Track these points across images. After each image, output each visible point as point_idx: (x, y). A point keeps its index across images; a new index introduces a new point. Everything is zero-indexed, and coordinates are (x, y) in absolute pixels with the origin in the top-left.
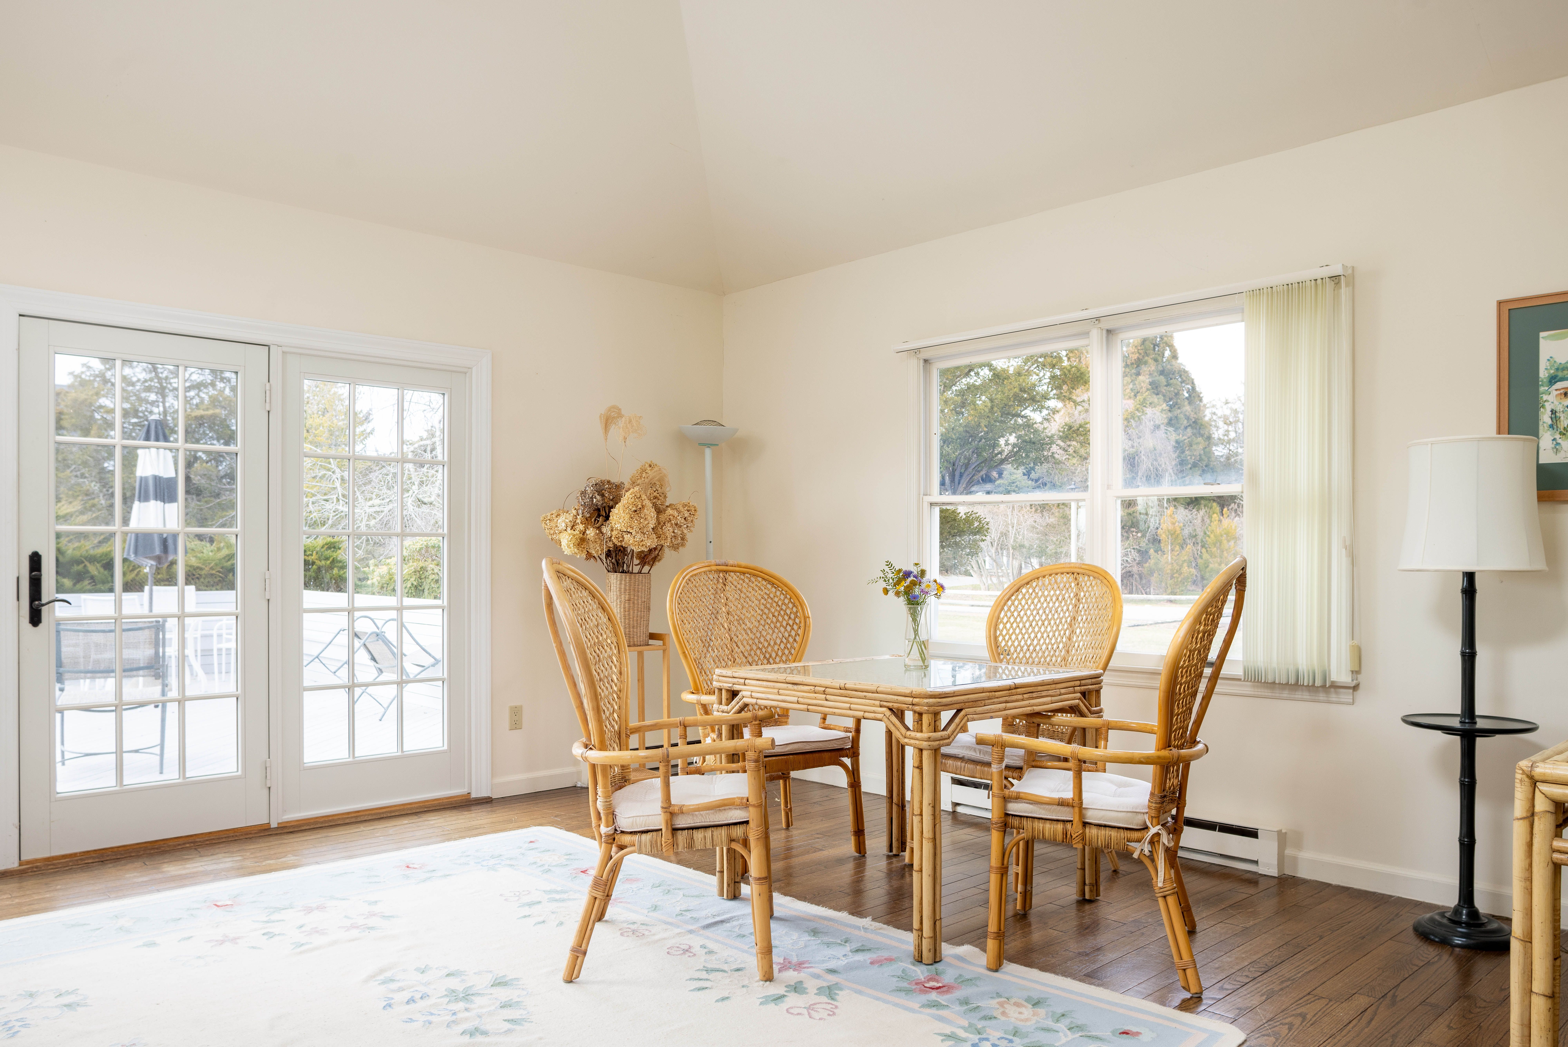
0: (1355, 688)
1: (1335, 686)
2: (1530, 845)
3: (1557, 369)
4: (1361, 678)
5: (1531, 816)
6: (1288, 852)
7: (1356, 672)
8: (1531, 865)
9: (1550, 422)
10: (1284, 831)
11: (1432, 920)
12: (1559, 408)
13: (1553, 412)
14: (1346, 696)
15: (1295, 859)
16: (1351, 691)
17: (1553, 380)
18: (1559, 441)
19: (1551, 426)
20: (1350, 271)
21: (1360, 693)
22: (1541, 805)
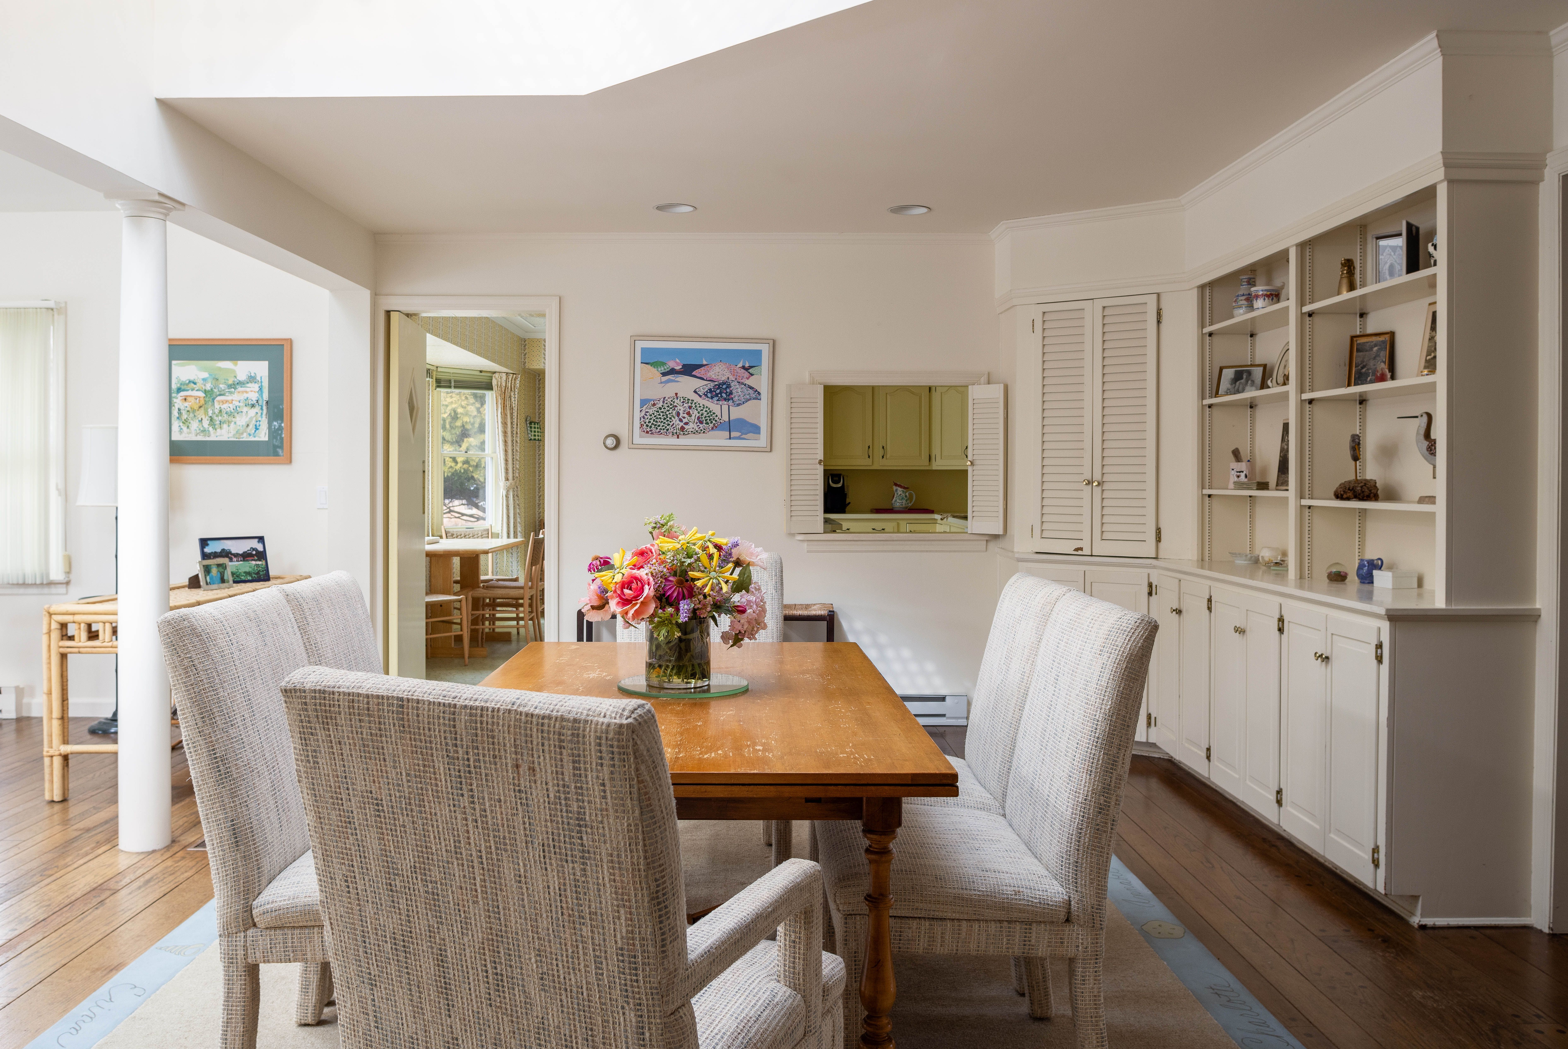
0: (68, 583)
1: (51, 584)
2: (49, 646)
3: (181, 384)
4: (72, 577)
5: (49, 632)
6: (25, 700)
7: (68, 573)
8: (50, 656)
9: (177, 415)
10: (21, 686)
11: (100, 723)
12: (182, 408)
13: (179, 410)
14: (62, 589)
15: (29, 705)
16: (65, 586)
17: (179, 390)
18: (182, 427)
19: (178, 418)
20: (63, 305)
21: (71, 588)
22: (54, 626)
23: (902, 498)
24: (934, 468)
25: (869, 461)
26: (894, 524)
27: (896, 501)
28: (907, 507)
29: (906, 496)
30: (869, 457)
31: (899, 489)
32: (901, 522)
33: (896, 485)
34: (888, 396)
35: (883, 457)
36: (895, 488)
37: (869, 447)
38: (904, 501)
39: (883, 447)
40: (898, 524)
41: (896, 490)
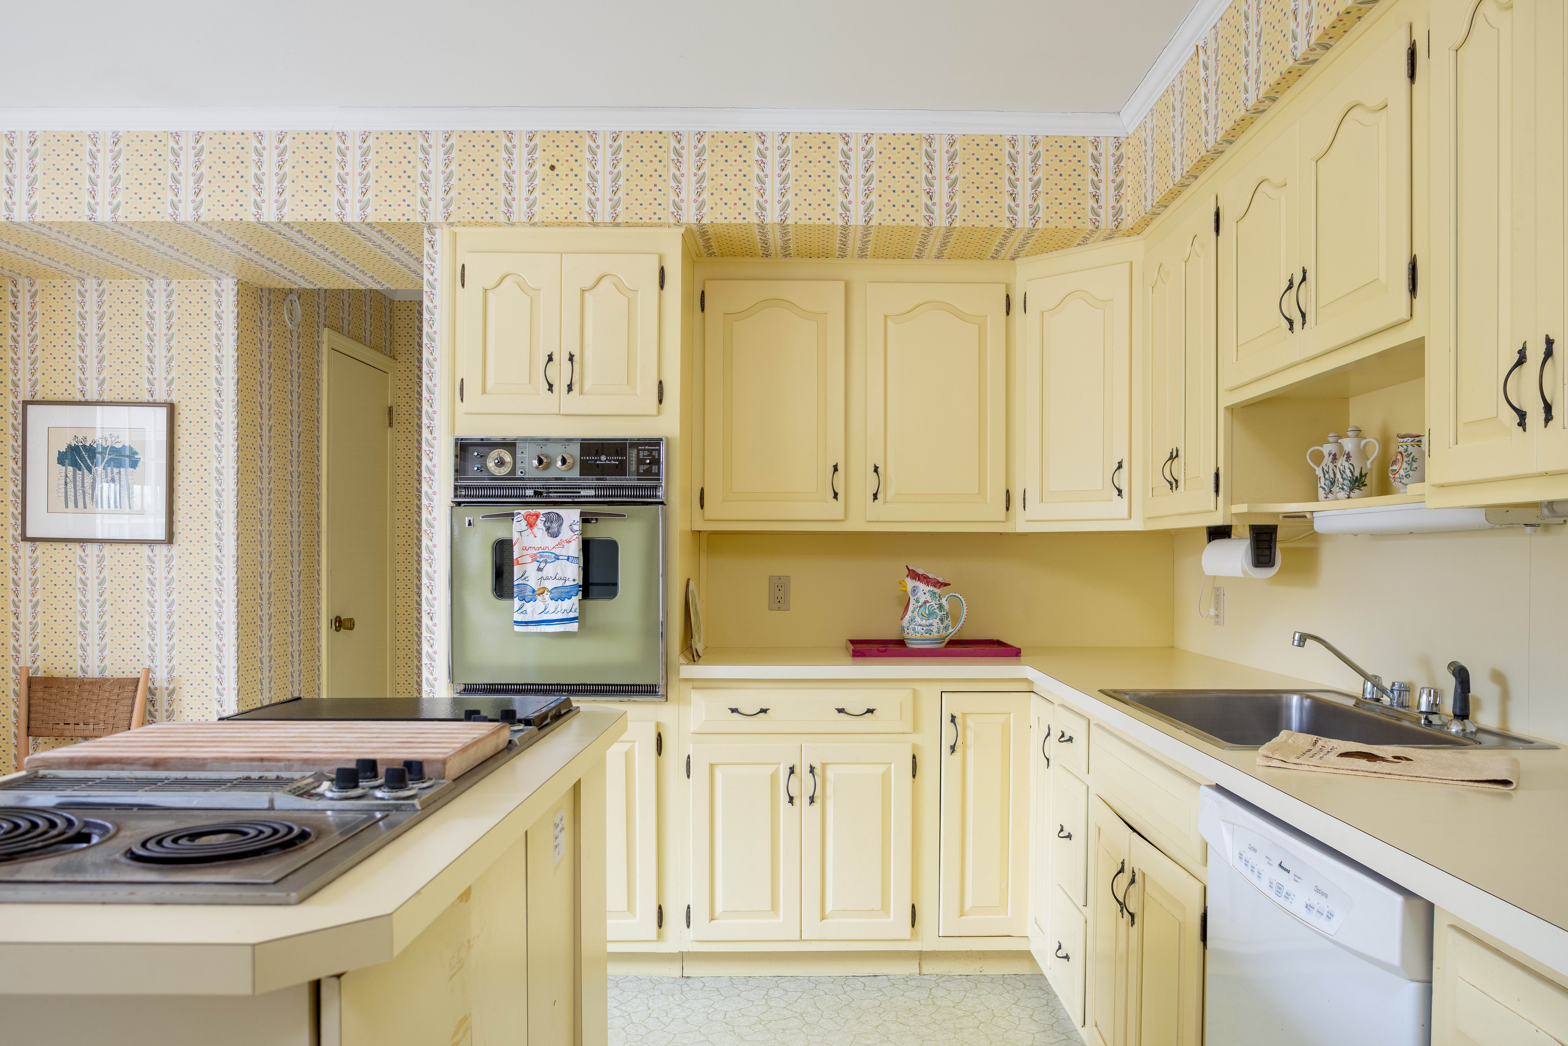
23: (931, 614)
24: (1022, 527)
25: (835, 509)
26: (903, 695)
27: (912, 620)
28: (941, 640)
29: (941, 607)
30: (836, 495)
31: (922, 586)
32: (920, 687)
33: (914, 575)
34: (890, 323)
35: (875, 496)
36: (910, 583)
37: (836, 469)
38: (935, 621)
39: (876, 470)
40: (915, 691)
41: (914, 590)
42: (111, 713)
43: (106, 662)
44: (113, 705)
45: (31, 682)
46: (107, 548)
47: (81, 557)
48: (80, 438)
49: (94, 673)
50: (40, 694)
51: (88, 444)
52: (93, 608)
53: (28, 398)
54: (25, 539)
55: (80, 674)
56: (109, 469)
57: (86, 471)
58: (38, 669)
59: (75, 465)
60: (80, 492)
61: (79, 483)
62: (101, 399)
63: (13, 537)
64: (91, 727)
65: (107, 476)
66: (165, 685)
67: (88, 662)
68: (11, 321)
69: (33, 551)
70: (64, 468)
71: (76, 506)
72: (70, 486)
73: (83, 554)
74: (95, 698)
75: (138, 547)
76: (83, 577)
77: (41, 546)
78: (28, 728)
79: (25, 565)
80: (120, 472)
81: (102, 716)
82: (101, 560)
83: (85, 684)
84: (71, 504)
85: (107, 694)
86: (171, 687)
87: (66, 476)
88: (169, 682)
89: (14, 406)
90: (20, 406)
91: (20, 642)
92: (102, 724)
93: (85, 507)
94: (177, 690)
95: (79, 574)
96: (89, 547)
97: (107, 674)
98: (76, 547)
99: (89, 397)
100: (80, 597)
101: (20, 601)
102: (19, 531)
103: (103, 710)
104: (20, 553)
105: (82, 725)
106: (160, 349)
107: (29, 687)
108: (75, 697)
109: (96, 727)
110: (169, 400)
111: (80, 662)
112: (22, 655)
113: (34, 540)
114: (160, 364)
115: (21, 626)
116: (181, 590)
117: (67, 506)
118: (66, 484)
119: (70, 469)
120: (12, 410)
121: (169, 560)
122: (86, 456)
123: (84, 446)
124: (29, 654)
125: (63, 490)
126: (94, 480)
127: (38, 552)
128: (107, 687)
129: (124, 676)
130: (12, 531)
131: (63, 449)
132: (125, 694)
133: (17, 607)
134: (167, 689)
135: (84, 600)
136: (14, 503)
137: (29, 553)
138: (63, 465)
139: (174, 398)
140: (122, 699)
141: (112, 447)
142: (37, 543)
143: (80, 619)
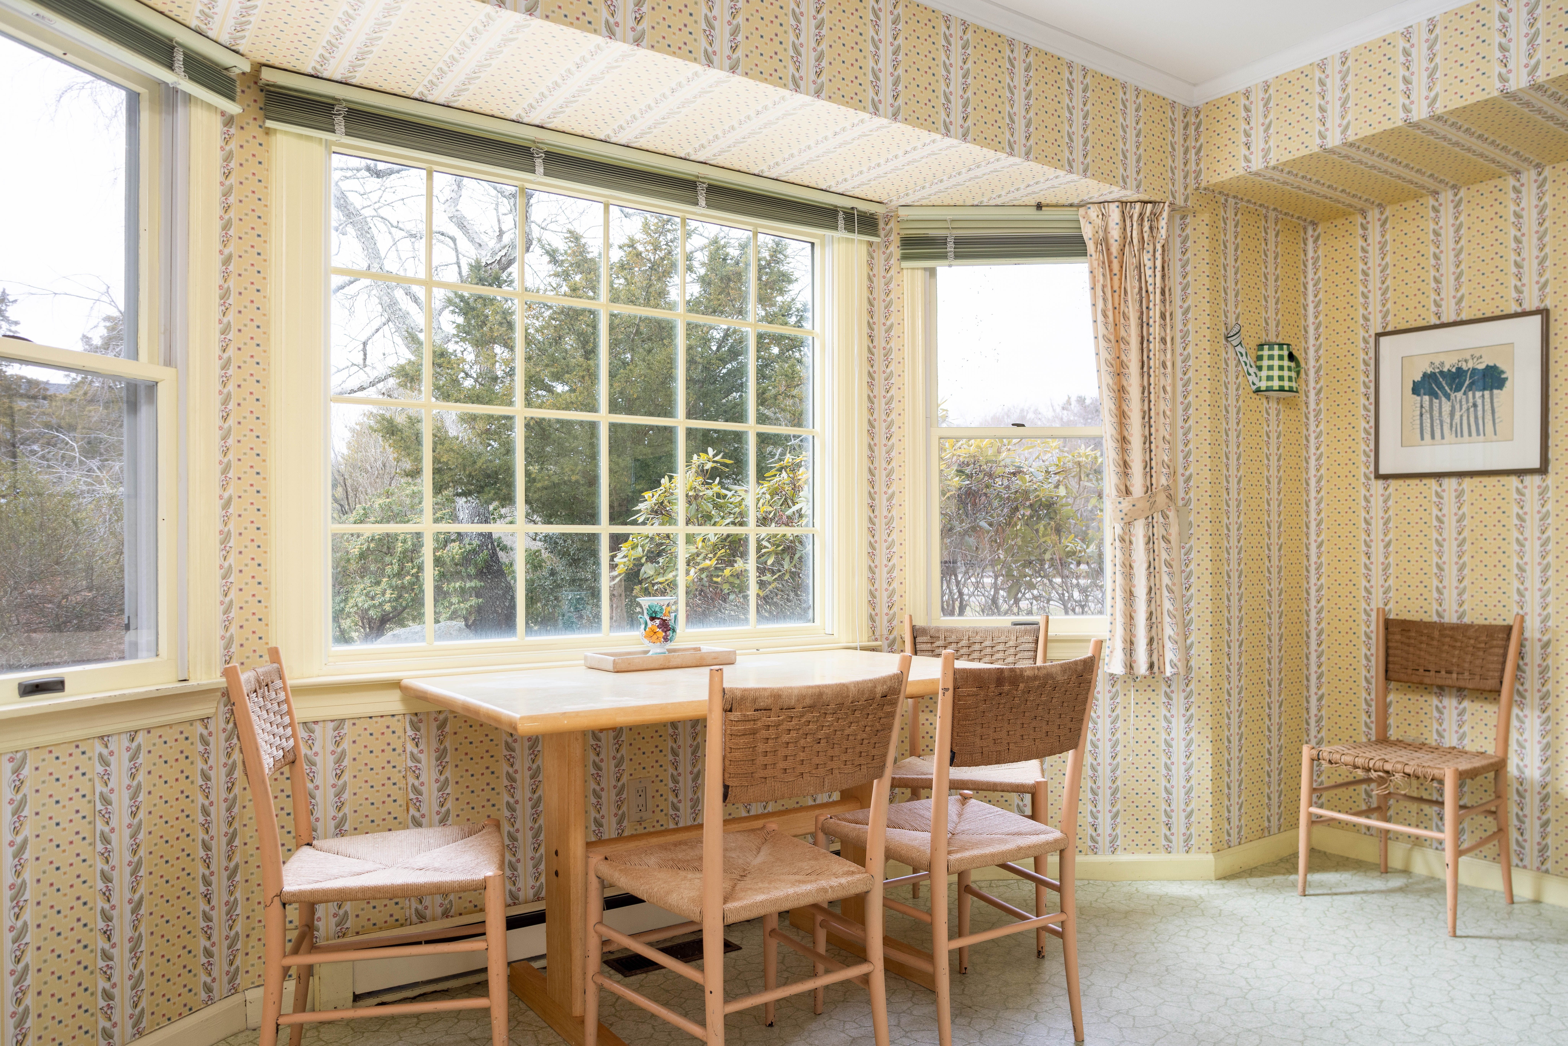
42: (1478, 662)
43: (1465, 606)
44: (1481, 653)
45: (1388, 624)
46: (1467, 482)
47: (1437, 492)
48: (1437, 364)
49: (1451, 618)
50: (1398, 637)
51: (1445, 370)
52: (1451, 548)
53: (1380, 330)
54: (1378, 476)
55: (1435, 619)
56: (1470, 394)
57: (1443, 399)
58: (1390, 610)
59: (1433, 394)
60: (1437, 423)
61: (1436, 413)
62: (1459, 319)
63: (1365, 475)
64: (1454, 676)
65: (1467, 402)
66: (1538, 635)
67: (1445, 605)
68: (1361, 254)
69: (1386, 489)
70: (1419, 398)
71: (1433, 437)
72: (1427, 416)
73: (1439, 490)
74: (1458, 644)
75: (1504, 479)
76: (1439, 514)
77: (1393, 483)
78: (1387, 671)
79: (1377, 503)
80: (1483, 396)
81: (1466, 665)
82: (1460, 495)
83: (1445, 629)
84: (1427, 436)
85: (1472, 641)
86: (1545, 638)
87: (1422, 407)
88: (1543, 633)
89: (1365, 341)
90: (1372, 341)
91: (1372, 583)
92: (1467, 674)
93: (1443, 437)
94: (1553, 643)
95: (1435, 511)
96: (1446, 482)
97: (1467, 620)
98: (1433, 483)
99: (1444, 319)
100: (1435, 535)
101: (1371, 541)
102: (1372, 468)
103: (1468, 658)
104: (1372, 491)
105: (1443, 673)
106: (1530, 250)
107: (1387, 629)
108: (1435, 643)
109: (1460, 676)
110: (1542, 306)
111: (1435, 606)
112: (1373, 596)
113: (1386, 477)
114: (1531, 267)
115: (1373, 567)
116: (1559, 526)
117: (1422, 438)
118: (1421, 415)
119: (1426, 398)
120: (1362, 345)
121: (1543, 491)
122: (1444, 383)
123: (1441, 372)
124: (1381, 595)
125: (1418, 422)
126: (1453, 407)
127: (1391, 490)
128: (1471, 633)
129: (1487, 623)
130: (1364, 469)
131: (1418, 378)
132: (1495, 642)
133: (1369, 547)
134: (1540, 640)
135: (1440, 538)
136: (1366, 441)
137: (1381, 491)
138: (1418, 395)
139: (1549, 303)
140: (1491, 647)
141: (1474, 369)
142: (1389, 481)
143: (1435, 559)
